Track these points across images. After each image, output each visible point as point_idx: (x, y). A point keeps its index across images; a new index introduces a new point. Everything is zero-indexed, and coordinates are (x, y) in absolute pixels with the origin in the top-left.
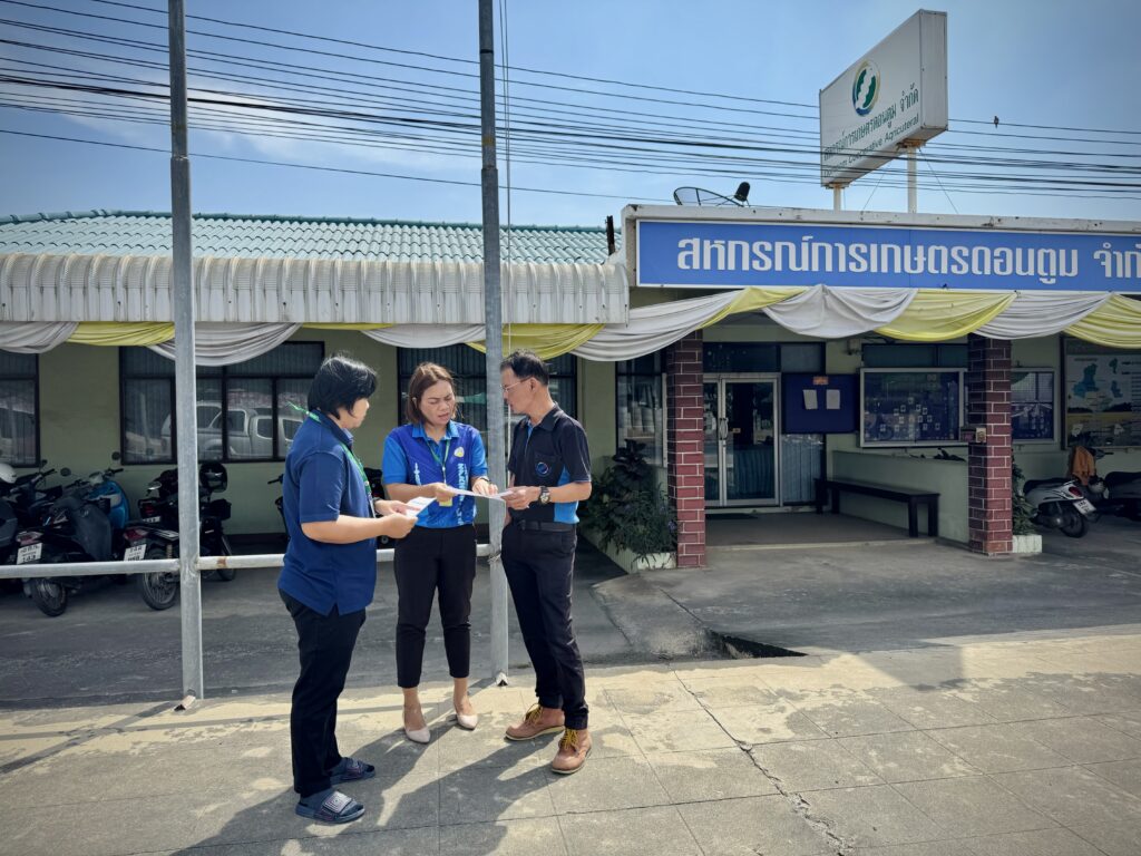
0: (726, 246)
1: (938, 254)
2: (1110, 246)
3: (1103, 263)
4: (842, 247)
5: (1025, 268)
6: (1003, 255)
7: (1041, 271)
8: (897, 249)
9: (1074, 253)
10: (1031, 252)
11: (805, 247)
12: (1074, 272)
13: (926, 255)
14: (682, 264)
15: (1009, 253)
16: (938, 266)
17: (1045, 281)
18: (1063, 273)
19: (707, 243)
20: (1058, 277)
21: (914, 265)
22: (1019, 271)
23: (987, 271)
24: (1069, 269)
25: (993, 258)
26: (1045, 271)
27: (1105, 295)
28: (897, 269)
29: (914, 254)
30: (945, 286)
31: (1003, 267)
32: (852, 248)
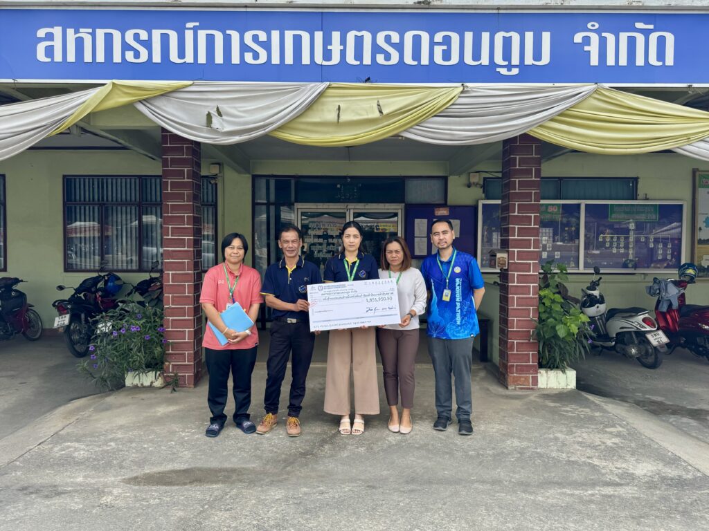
0: (93, 35)
1: (359, 41)
2: (597, 26)
3: (586, 48)
4: (235, 36)
5: (477, 56)
6: (447, 41)
7: (499, 59)
8: (306, 37)
9: (546, 37)
10: (485, 36)
11: (189, 35)
12: (546, 59)
13: (343, 42)
14: (41, 56)
15: (455, 37)
16: (359, 55)
17: (503, 71)
18: (529, 60)
19: (70, 32)
20: (522, 65)
21: (327, 55)
22: (469, 60)
23: (425, 61)
24: (537, 55)
25: (432, 44)
26: (504, 59)
27: (589, 87)
28: (306, 60)
29: (327, 41)
30: (368, 80)
31: (447, 55)
32: (248, 37)
